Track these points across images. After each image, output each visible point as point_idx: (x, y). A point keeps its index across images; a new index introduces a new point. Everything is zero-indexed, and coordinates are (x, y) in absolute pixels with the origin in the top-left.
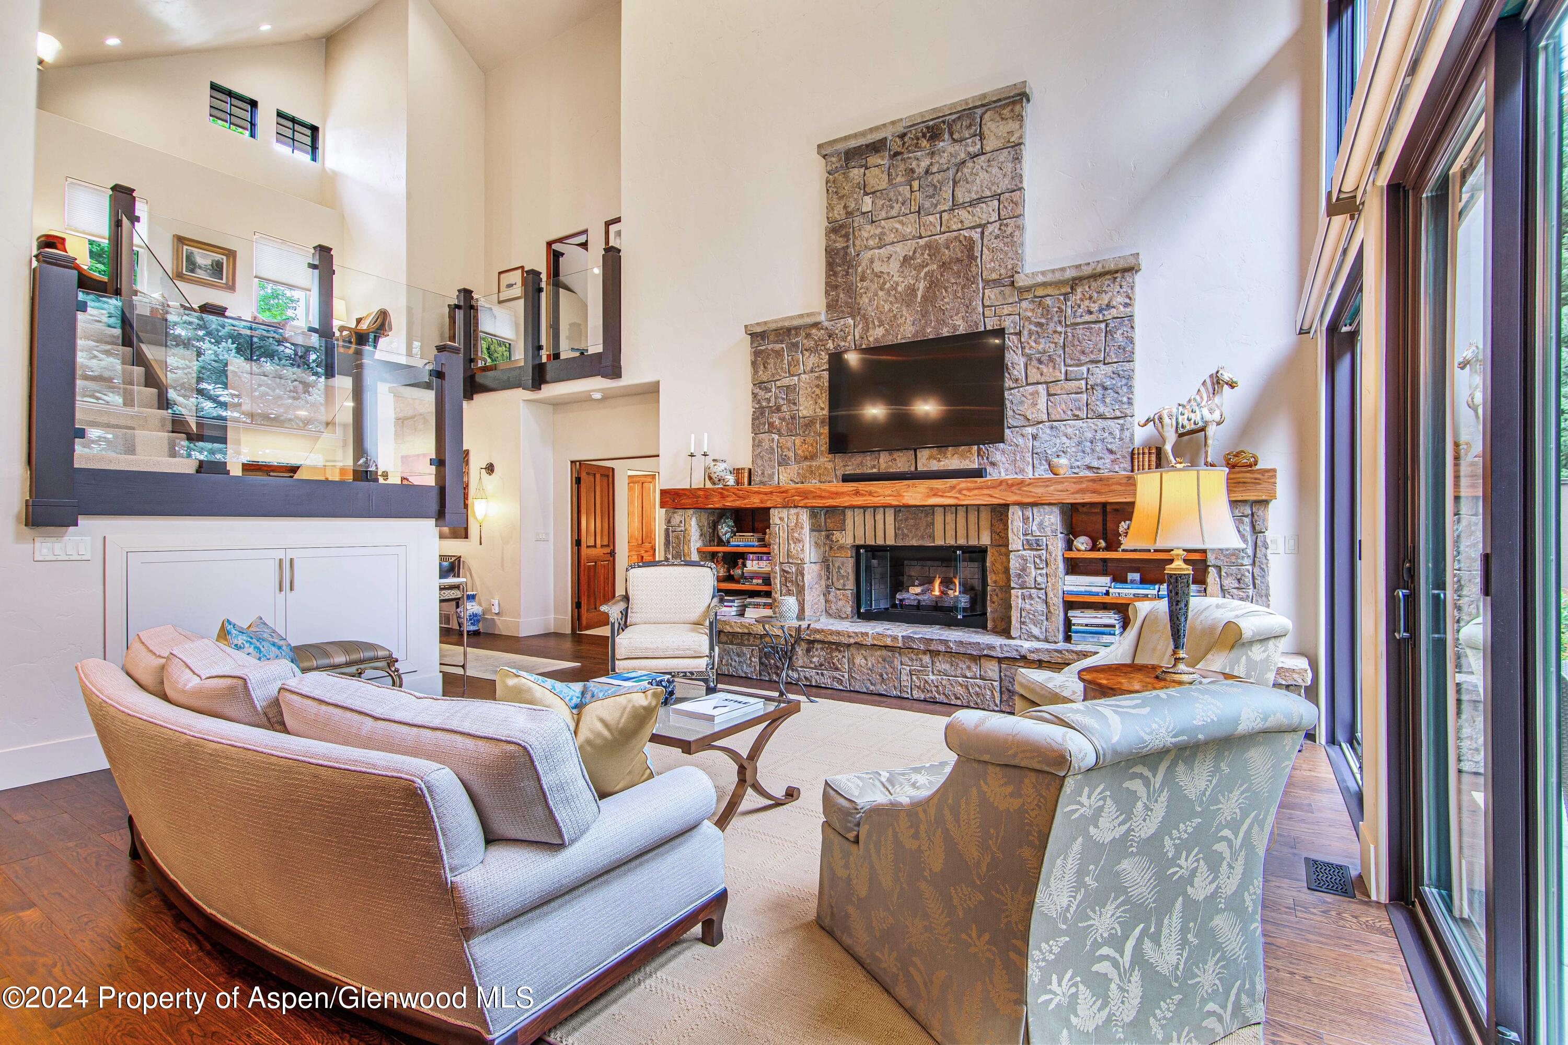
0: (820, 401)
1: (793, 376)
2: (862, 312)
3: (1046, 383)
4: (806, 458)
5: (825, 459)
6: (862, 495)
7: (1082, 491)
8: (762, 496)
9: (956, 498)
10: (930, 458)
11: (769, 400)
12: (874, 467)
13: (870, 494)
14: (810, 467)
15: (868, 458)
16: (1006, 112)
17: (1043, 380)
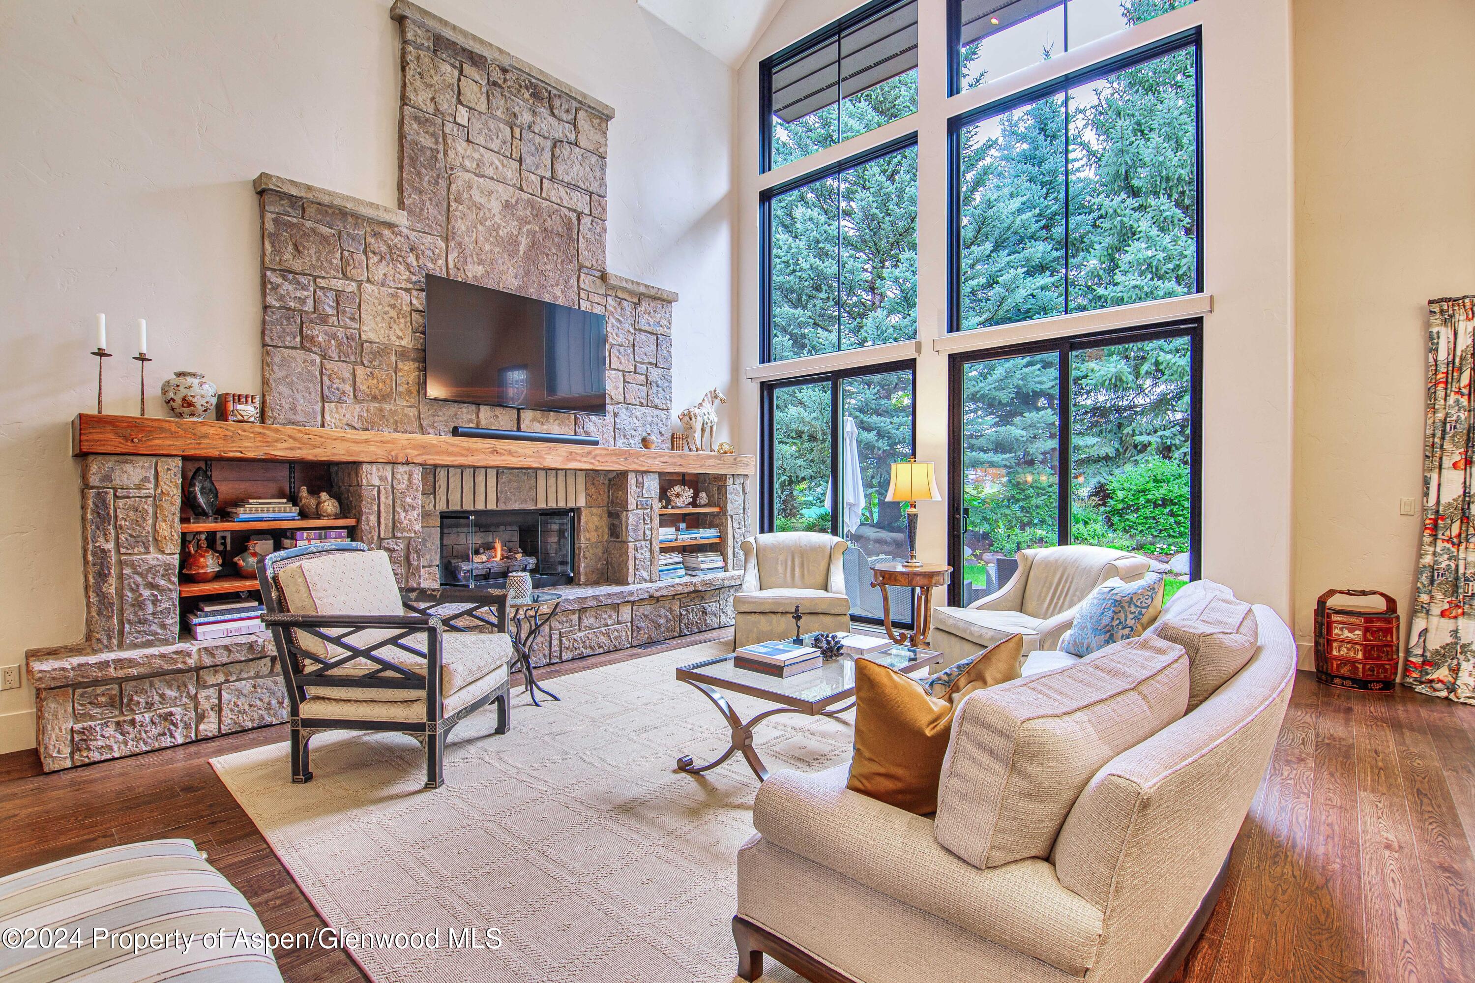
0: (395, 326)
1: (348, 279)
2: (457, 238)
3: (623, 371)
4: (374, 398)
5: (405, 403)
6: (501, 454)
7: (675, 464)
8: (349, 444)
9: (591, 463)
10: (533, 420)
11: (303, 301)
12: (471, 421)
13: (510, 453)
14: (381, 410)
15: (464, 410)
16: (596, 121)
17: (621, 368)
